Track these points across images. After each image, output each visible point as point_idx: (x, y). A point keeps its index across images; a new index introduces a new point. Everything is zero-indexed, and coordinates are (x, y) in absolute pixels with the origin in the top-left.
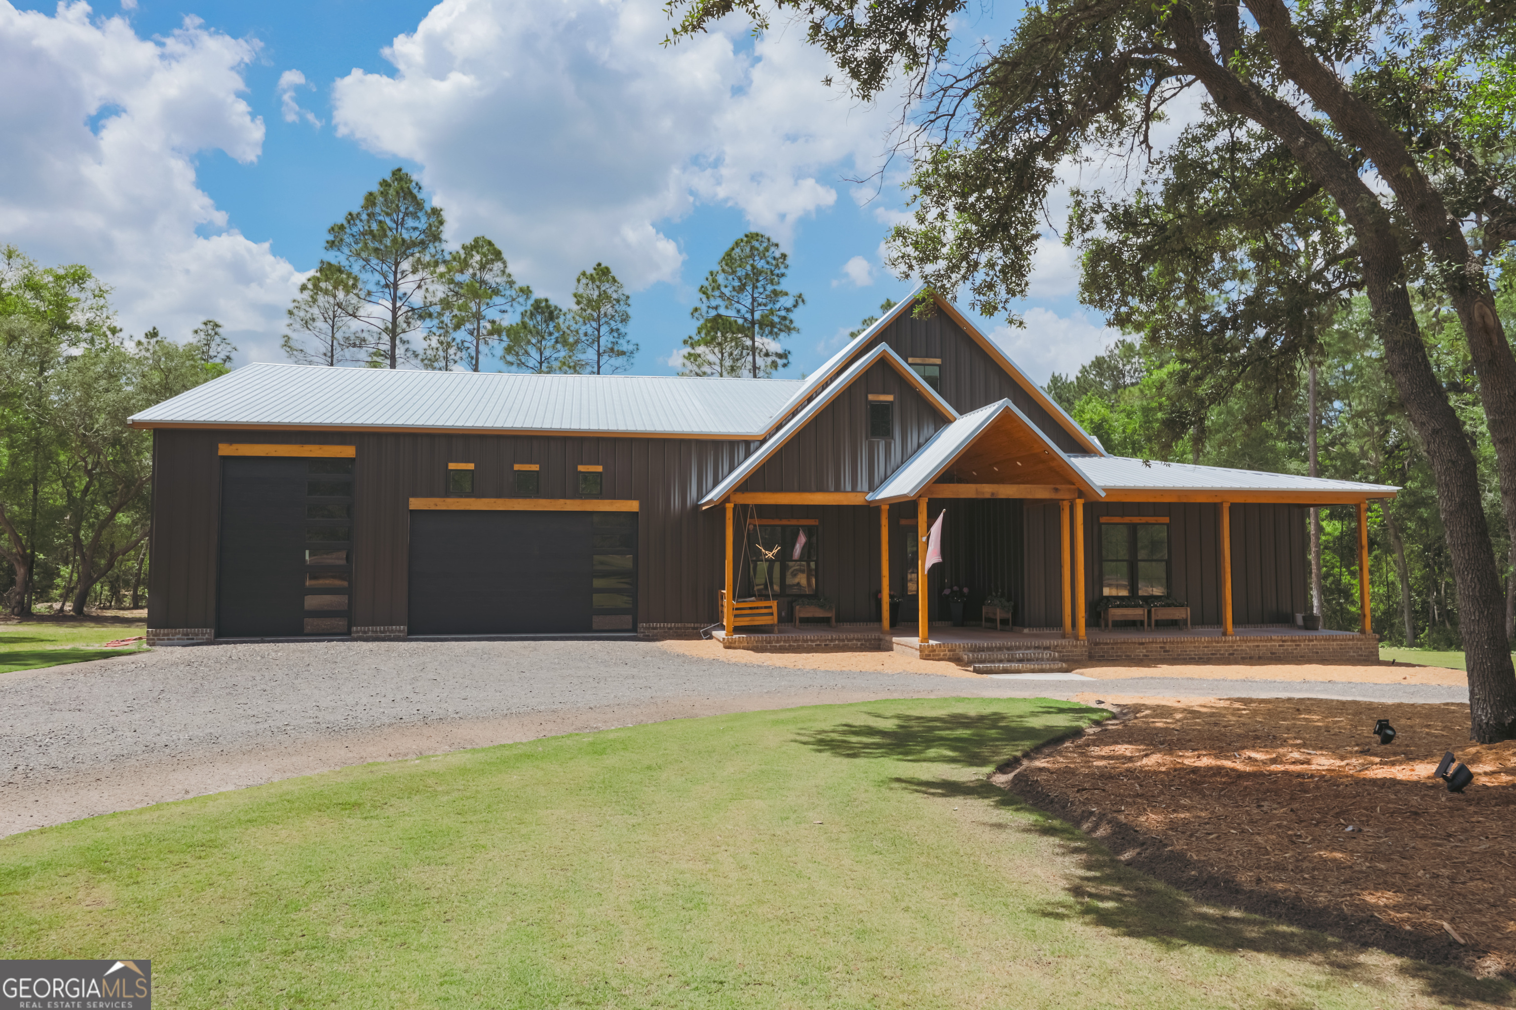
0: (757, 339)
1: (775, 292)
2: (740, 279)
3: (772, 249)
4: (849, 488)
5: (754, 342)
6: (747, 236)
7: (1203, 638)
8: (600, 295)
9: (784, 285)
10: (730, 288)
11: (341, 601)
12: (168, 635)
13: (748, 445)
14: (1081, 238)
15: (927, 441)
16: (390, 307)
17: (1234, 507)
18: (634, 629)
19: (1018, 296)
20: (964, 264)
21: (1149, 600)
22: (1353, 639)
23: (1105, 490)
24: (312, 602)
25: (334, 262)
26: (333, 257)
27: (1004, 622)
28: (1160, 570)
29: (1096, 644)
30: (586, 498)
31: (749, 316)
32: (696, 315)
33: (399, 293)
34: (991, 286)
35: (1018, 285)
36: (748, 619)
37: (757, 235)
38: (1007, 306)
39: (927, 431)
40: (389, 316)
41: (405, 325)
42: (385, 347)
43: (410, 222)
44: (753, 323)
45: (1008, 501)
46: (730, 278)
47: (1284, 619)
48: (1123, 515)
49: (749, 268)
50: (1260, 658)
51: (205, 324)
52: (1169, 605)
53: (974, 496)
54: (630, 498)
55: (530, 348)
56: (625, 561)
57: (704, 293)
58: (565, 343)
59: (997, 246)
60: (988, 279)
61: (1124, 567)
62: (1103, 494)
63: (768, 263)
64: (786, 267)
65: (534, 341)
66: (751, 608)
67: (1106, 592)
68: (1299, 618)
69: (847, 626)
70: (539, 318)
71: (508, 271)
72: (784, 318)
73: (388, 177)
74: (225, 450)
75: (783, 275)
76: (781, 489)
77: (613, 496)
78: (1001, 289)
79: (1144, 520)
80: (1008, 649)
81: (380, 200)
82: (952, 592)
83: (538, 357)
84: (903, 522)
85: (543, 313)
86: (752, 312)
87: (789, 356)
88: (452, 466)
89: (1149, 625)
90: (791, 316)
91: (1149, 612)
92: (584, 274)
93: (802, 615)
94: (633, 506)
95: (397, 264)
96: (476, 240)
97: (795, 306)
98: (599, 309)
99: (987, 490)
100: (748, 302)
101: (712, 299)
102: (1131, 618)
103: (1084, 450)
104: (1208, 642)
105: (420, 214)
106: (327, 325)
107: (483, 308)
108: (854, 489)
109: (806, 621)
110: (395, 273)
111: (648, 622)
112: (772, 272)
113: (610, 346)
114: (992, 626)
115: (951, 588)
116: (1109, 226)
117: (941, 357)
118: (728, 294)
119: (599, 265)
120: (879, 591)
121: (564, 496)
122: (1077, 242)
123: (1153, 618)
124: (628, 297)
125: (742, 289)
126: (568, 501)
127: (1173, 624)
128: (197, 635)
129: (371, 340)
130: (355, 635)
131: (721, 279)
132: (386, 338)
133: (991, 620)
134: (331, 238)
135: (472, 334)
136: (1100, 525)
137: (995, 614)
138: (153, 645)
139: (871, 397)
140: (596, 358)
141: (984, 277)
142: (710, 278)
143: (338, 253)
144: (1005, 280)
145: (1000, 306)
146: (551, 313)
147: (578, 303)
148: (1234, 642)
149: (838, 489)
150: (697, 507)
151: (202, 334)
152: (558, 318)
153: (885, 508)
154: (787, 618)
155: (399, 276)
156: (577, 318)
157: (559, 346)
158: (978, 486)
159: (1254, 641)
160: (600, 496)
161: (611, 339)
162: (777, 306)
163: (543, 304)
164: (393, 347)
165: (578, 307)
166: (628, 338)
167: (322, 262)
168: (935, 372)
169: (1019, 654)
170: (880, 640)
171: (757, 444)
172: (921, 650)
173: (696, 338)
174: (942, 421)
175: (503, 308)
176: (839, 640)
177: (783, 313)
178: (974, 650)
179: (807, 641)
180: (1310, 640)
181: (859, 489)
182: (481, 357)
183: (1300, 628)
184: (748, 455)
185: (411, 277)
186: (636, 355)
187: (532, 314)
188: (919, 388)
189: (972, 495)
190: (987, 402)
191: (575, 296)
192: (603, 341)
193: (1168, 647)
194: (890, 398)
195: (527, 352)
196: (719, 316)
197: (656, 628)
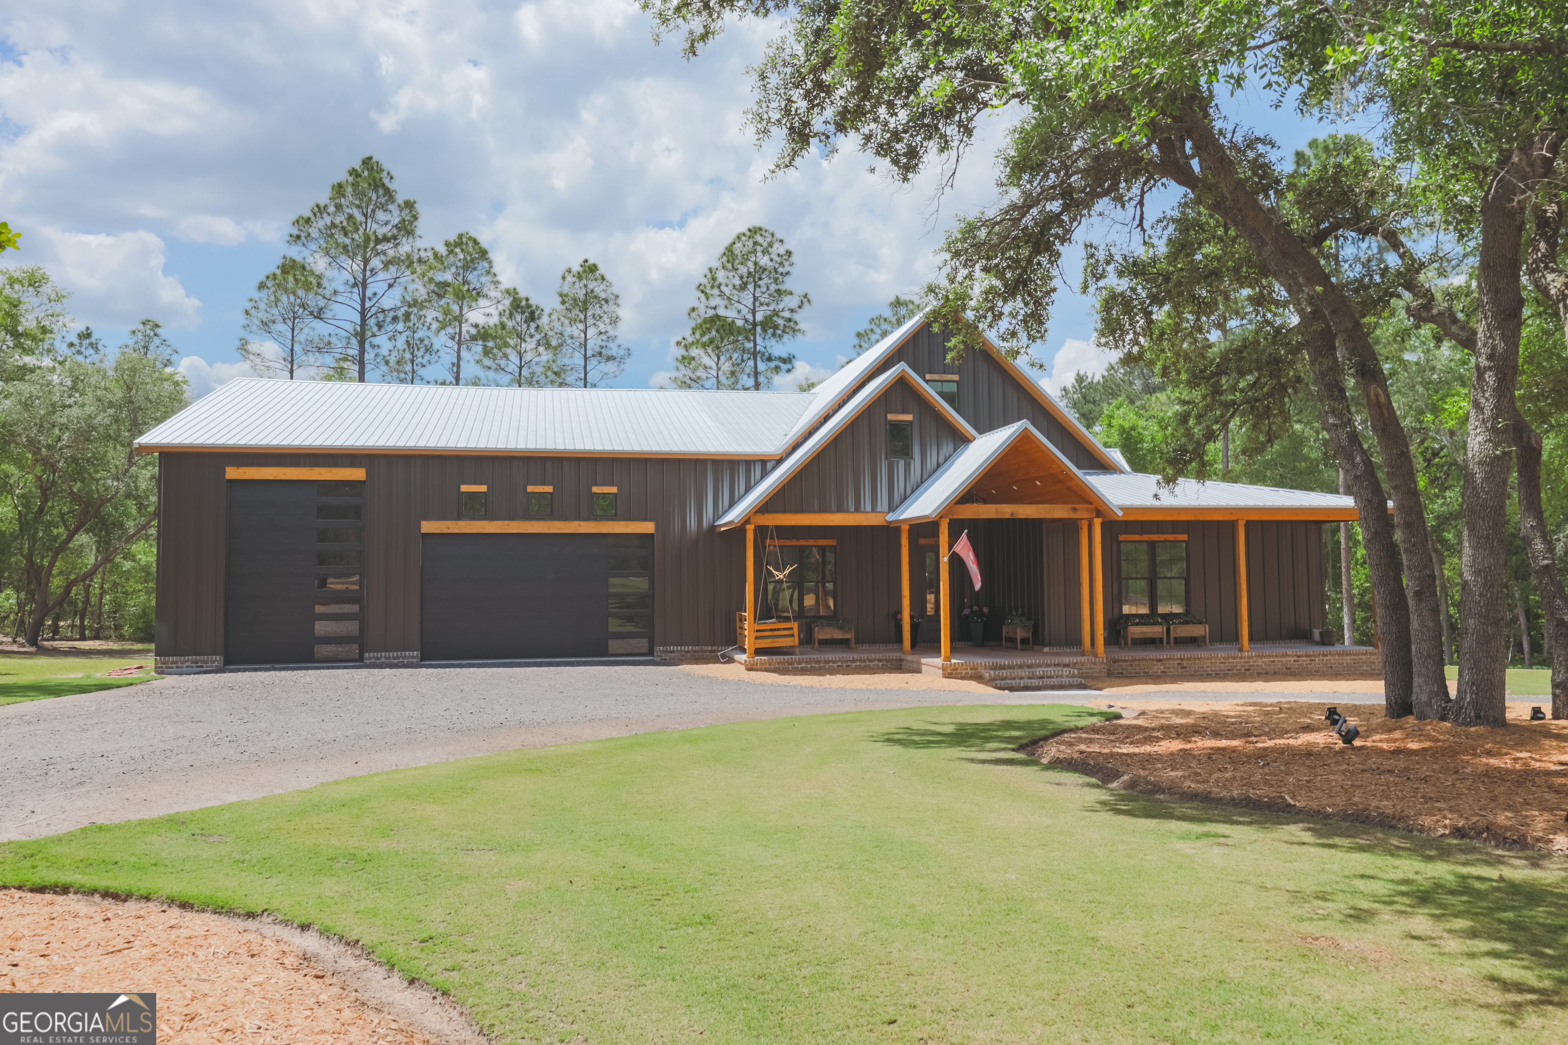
0: (759, 340)
1: (778, 291)
2: (741, 277)
3: (776, 245)
4: (869, 508)
5: (755, 345)
6: (750, 230)
7: (1220, 654)
8: (586, 295)
9: (788, 284)
10: (731, 287)
11: (352, 627)
12: (176, 662)
13: (766, 464)
14: (1095, 287)
15: (946, 460)
16: (359, 308)
17: (1249, 524)
18: (651, 653)
19: (1039, 341)
20: (990, 314)
21: (1168, 618)
22: (1366, 654)
23: (1122, 509)
24: (321, 628)
25: (298, 258)
26: (296, 253)
27: (1024, 641)
28: (1179, 587)
29: (1115, 661)
30: (601, 520)
31: (750, 317)
32: (693, 315)
33: (369, 293)
34: (1014, 334)
35: (1038, 332)
36: (769, 640)
37: (760, 229)
38: (1028, 351)
39: (947, 448)
40: (357, 319)
41: (375, 329)
42: (354, 352)
43: (381, 215)
44: (755, 324)
45: (1027, 521)
46: (731, 274)
47: (1301, 635)
48: (1142, 533)
49: (750, 265)
50: (1275, 673)
51: (144, 323)
52: (1187, 623)
53: (994, 517)
54: (646, 520)
55: (509, 351)
56: (639, 584)
57: (703, 292)
58: (548, 346)
59: (1019, 298)
60: (1011, 328)
61: (1142, 584)
62: (1120, 513)
63: (771, 260)
64: (791, 265)
65: (512, 342)
66: (771, 630)
67: (1126, 609)
68: (1316, 633)
69: (866, 647)
70: (518, 317)
71: (493, 270)
72: (790, 320)
73: (357, 165)
74: (232, 473)
75: (788, 273)
76: (801, 510)
77: (629, 517)
78: (1022, 335)
79: (1162, 537)
80: (1029, 667)
81: (349, 189)
82: (972, 612)
83: (517, 361)
84: (922, 541)
85: (523, 313)
86: (754, 312)
87: (794, 361)
88: (464, 488)
89: (1168, 642)
90: (796, 317)
91: (1168, 630)
92: (569, 271)
93: (821, 637)
94: (648, 527)
95: (366, 261)
96: (460, 236)
97: (800, 307)
98: (586, 310)
99: (1006, 511)
100: (749, 302)
101: (711, 298)
102: (1150, 636)
103: (1104, 467)
104: (1225, 658)
105: (391, 207)
106: (286, 327)
107: (465, 310)
108: (873, 510)
109: (825, 643)
110: (364, 270)
111: (664, 645)
112: (776, 270)
113: (598, 349)
114: (1011, 645)
115: (971, 607)
116: (1120, 274)
117: (959, 373)
118: (727, 293)
119: (586, 261)
120: (900, 611)
121: (578, 518)
122: (1092, 289)
123: (1172, 635)
124: (617, 297)
125: (743, 287)
126: (583, 523)
127: (1192, 642)
128: (206, 662)
129: (338, 344)
130: (368, 662)
131: (721, 276)
132: (354, 342)
133: (1011, 640)
134: (295, 232)
135: (453, 338)
136: (1119, 543)
137: (1015, 633)
138: (162, 673)
139: (890, 417)
140: (582, 362)
141: (1007, 326)
142: (709, 275)
143: (303, 249)
144: (1027, 328)
145: (1023, 351)
146: (532, 313)
147: (563, 302)
148: (1249, 658)
149: (857, 509)
150: (712, 528)
151: (140, 335)
152: (539, 318)
153: (905, 528)
154: (807, 640)
155: (368, 273)
156: (562, 319)
157: (541, 349)
158: (998, 506)
159: (1270, 656)
160: (615, 518)
161: (600, 343)
162: (781, 307)
163: (524, 303)
164: (362, 352)
165: (563, 307)
166: (618, 342)
167: (284, 257)
168: (953, 388)
169: (1039, 671)
170: (901, 660)
171: (773, 463)
172: (944, 669)
173: (690, 339)
174: (962, 440)
175: (488, 311)
176: (860, 661)
177: (787, 314)
178: (995, 668)
179: (828, 662)
180: (1324, 655)
181: (879, 509)
182: (462, 363)
183: (1317, 643)
184: (764, 474)
185: (381, 276)
186: (627, 361)
187: (511, 314)
188: (938, 408)
189: (992, 515)
190: (1006, 422)
191: (561, 295)
192: (590, 345)
193: (1185, 663)
194: (909, 417)
195: (505, 356)
196: (717, 316)
197: (673, 652)
